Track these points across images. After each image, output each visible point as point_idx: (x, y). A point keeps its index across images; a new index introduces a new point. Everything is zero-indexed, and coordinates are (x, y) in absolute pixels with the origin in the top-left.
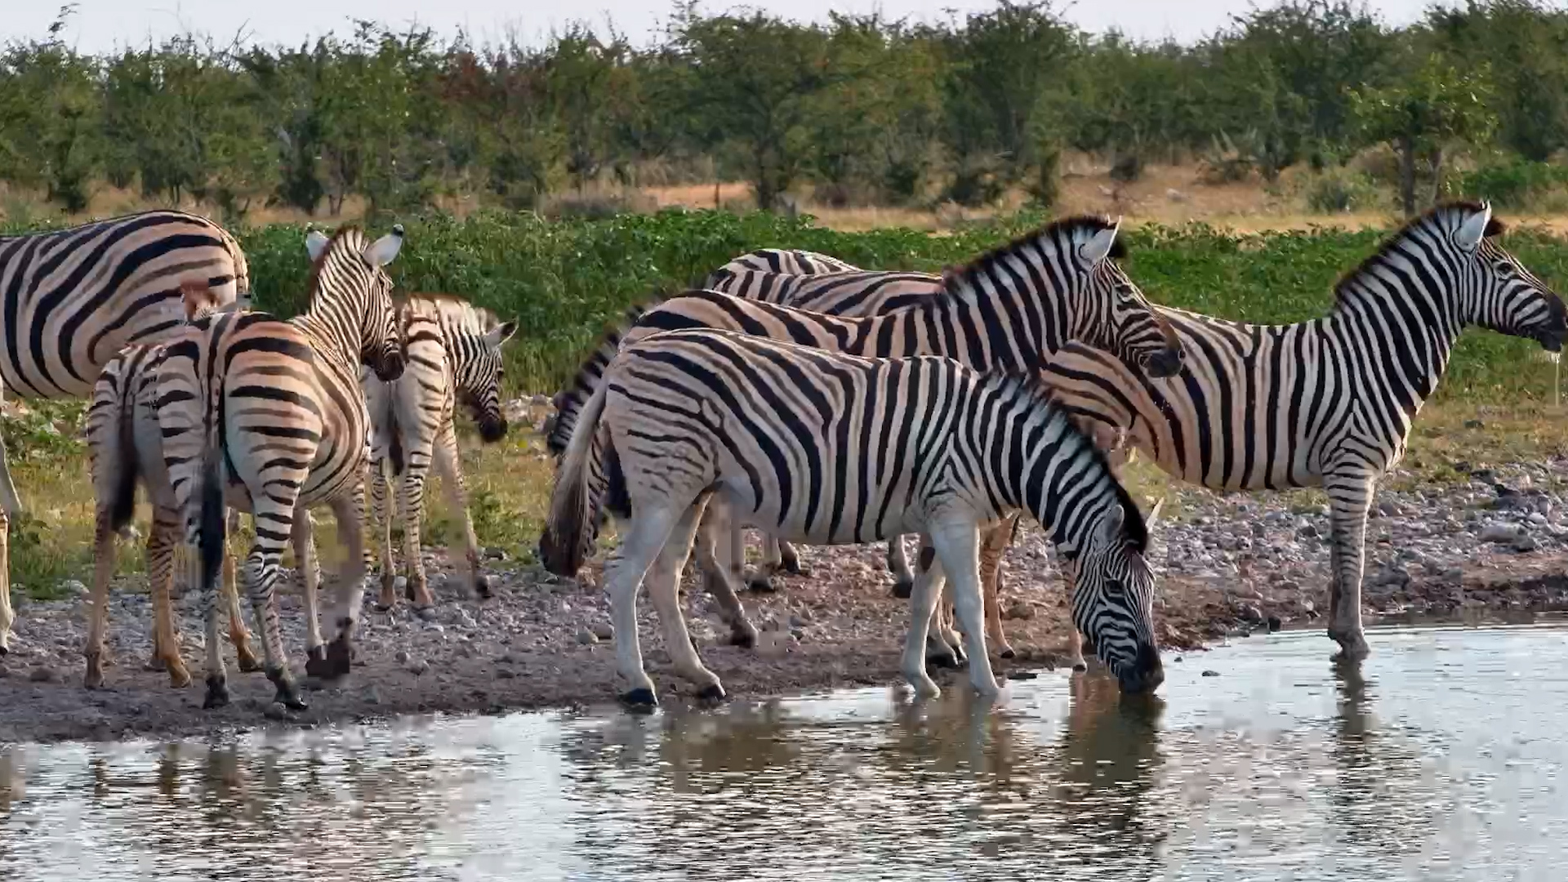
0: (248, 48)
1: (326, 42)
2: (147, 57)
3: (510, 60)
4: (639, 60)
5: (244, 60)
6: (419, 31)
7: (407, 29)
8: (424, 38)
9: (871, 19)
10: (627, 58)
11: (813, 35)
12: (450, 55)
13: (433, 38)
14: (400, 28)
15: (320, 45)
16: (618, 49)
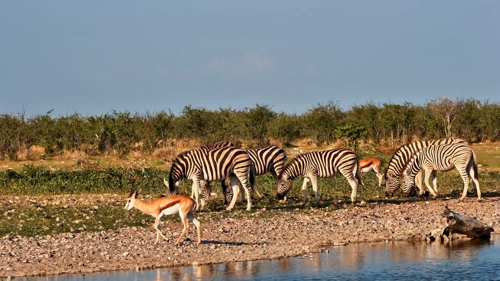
0: (89, 116)
1: (106, 115)
2: (67, 118)
3: (147, 119)
4: (177, 119)
5: (89, 119)
6: (127, 113)
7: (125, 112)
8: (129, 114)
9: (228, 110)
10: (174, 119)
11: (216, 114)
12: (134, 118)
13: (131, 114)
14: (123, 112)
15: (105, 116)
16: (172, 116)
